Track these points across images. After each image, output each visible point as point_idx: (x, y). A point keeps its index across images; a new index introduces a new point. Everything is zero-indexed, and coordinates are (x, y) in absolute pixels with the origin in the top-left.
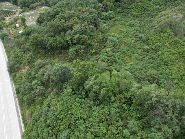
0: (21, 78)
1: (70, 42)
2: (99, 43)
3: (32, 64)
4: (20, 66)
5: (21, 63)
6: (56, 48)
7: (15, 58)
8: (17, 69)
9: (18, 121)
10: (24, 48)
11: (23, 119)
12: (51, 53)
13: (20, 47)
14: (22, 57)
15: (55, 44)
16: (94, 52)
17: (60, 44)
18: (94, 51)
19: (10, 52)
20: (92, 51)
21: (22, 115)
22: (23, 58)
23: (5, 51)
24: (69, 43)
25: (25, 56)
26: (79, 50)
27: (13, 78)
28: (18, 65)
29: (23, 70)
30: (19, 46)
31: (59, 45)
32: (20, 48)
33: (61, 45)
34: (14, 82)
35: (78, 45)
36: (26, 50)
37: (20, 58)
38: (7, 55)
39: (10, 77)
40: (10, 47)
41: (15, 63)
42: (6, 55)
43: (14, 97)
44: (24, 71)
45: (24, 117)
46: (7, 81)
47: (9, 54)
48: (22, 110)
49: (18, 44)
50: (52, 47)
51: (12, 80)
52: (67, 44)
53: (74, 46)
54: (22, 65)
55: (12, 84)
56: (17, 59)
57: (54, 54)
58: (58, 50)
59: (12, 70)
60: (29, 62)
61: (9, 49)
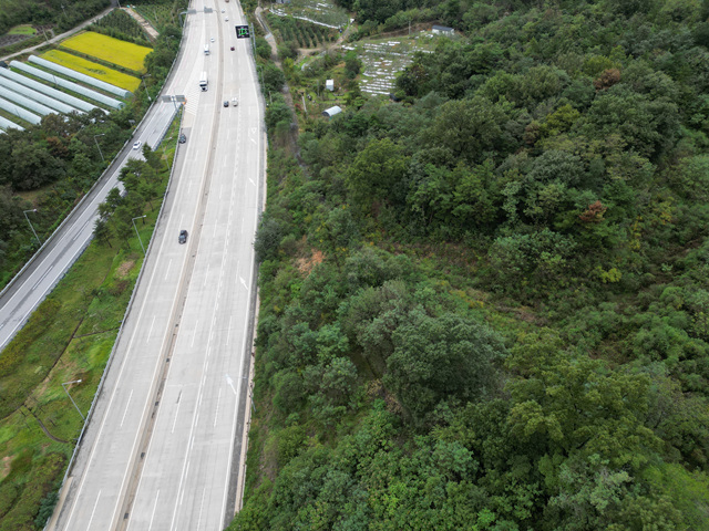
0: (289, 289)
1: (510, 207)
2: (652, 243)
3: (337, 249)
4: (298, 244)
5: (303, 233)
6: (445, 215)
7: (288, 208)
8: (285, 249)
9: (234, 451)
10: (327, 179)
11: (249, 454)
12: (417, 227)
13: (318, 169)
14: (312, 212)
15: (444, 196)
16: (613, 279)
17: (468, 203)
18: (613, 275)
19: (280, 180)
20: (605, 274)
21: (252, 436)
22: (315, 215)
23: (268, 172)
24: (505, 207)
25: (322, 211)
26: (545, 255)
27: (265, 280)
28: (292, 236)
29: (302, 260)
30: (315, 165)
31: (460, 207)
32: (316, 176)
33: (468, 207)
34: (263, 296)
35: (546, 231)
36: (331, 189)
37: (305, 211)
38: (269, 186)
39: (256, 269)
40: (285, 160)
41: (285, 226)
42: (265, 185)
43: (248, 350)
44: (303, 264)
45: (254, 444)
46: (243, 281)
47: (277, 185)
48: (255, 414)
49: (312, 159)
50: (426, 206)
51: (258, 285)
52: (495, 209)
54: (305, 239)
55: (253, 301)
56: (295, 215)
57: (427, 234)
58: (449, 224)
59: (271, 249)
60: (330, 238)
61: (280, 167)
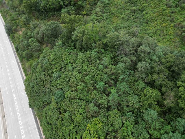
0: (19, 38)
2: (91, 5)
3: (28, 26)
4: (17, 28)
6: (49, 10)
7: (11, 21)
8: (15, 31)
9: (20, 72)
10: (19, 11)
12: (45, 15)
14: (18, 20)
15: (47, 5)
19: (6, 16)
20: (83, 13)
24: (61, 4)
27: (12, 39)
28: (15, 27)
29: (20, 32)
30: (14, 9)
31: (51, 6)
33: (53, 6)
34: (13, 42)
37: (16, 20)
38: (4, 19)
39: (9, 38)
41: (12, 25)
45: (24, 70)
46: (7, 42)
48: (22, 65)
50: (45, 9)
51: (11, 41)
52: (59, 5)
53: (66, 7)
54: (19, 27)
55: (11, 45)
56: (14, 22)
57: (48, 16)
58: (51, 12)
59: (10, 32)
60: (25, 24)
